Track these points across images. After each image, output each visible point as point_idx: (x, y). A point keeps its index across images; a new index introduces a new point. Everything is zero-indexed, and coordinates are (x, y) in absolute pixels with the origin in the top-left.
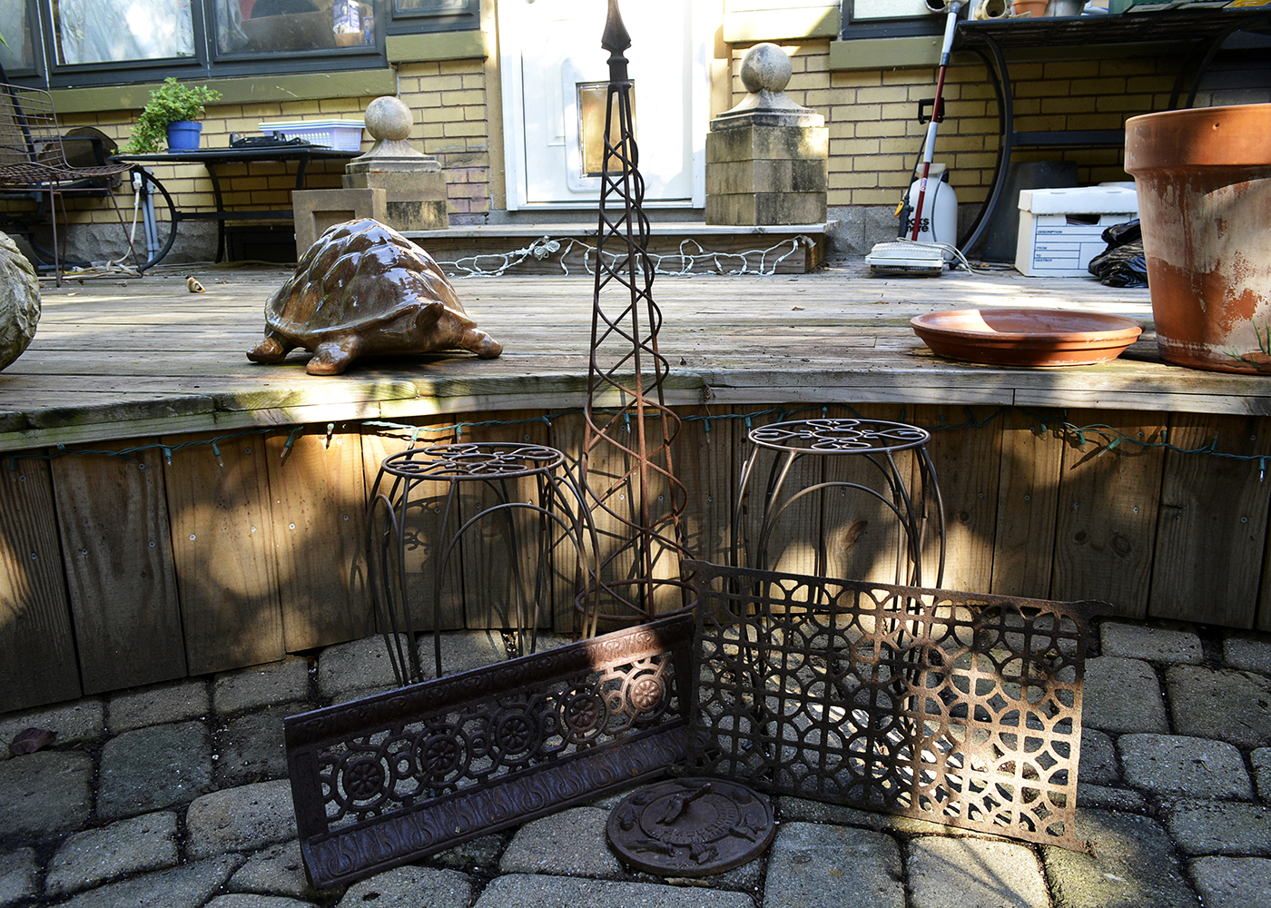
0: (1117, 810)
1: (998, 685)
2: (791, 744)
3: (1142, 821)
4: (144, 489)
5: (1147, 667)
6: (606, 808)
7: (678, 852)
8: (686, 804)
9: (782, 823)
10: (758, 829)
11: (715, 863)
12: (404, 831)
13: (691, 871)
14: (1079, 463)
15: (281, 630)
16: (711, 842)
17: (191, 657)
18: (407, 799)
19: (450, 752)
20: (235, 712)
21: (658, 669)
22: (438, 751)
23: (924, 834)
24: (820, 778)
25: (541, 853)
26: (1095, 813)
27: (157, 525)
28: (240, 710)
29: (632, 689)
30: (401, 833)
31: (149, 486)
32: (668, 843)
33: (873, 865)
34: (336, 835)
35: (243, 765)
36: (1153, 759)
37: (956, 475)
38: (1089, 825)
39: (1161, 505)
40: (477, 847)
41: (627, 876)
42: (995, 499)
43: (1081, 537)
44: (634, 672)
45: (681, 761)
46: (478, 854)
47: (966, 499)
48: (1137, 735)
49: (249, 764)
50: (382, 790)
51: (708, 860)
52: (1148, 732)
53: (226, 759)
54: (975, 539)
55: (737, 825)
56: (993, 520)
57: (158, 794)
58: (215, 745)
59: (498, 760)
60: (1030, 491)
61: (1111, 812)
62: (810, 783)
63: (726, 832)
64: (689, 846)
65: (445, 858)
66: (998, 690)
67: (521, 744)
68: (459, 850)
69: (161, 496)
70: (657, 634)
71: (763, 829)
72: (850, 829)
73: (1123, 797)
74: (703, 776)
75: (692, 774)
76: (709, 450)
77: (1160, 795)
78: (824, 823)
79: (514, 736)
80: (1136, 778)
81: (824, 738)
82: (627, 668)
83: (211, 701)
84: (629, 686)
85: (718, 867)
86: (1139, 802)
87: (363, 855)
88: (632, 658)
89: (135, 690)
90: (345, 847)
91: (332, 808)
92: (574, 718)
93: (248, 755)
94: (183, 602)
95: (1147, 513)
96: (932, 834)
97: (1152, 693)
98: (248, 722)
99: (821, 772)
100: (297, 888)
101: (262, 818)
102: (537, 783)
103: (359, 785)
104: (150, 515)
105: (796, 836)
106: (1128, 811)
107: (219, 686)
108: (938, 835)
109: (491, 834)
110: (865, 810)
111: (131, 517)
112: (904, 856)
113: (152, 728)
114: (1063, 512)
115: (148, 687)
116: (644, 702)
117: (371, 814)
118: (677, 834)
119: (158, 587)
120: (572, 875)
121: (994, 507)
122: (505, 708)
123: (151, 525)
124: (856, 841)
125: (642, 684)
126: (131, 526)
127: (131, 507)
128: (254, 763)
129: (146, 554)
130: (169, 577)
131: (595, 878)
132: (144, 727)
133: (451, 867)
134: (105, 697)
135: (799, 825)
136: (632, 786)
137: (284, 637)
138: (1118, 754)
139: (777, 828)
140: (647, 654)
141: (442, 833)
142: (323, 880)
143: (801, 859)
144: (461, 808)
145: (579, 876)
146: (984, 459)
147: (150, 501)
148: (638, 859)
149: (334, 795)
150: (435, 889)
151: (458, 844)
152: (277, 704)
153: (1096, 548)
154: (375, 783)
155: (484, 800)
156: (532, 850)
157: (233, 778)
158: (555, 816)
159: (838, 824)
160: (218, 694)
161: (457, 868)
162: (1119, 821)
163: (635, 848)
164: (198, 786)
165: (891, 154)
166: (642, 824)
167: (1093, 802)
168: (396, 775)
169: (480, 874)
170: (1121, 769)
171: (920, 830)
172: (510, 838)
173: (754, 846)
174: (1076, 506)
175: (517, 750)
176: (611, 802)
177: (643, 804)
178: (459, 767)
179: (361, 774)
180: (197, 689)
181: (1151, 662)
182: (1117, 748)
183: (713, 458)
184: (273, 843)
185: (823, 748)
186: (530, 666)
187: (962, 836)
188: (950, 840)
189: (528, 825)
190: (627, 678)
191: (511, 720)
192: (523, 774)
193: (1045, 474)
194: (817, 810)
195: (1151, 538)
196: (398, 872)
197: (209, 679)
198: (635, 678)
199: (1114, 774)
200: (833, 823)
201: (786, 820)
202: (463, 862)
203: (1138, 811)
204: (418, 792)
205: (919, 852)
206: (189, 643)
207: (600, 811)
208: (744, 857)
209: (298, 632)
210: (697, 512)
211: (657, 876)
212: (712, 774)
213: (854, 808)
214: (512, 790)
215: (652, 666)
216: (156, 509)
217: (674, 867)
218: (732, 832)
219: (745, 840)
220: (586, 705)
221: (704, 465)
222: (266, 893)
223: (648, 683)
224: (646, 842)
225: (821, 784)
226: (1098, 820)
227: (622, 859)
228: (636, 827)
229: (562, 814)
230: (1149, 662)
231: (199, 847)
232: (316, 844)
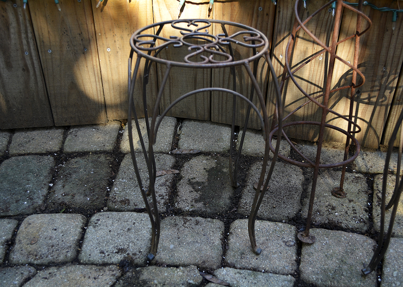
4: (18, 20)
17: (55, 116)
20: (73, 153)
27: (28, 42)
28: (75, 152)
31: (21, 18)
35: (62, 195)
49: (65, 195)
53: (56, 188)
57: (13, 206)
58: (54, 176)
69: (28, 25)
76: (392, 34)
83: (63, 142)
89: (28, 129)
93: (67, 188)
94: (48, 87)
98: (76, 162)
101: (55, 242)
104: (23, 36)
107: (70, 134)
111: (12, 36)
113: (27, 157)
115: (34, 129)
119: (32, 78)
123: (24, 42)
126: (13, 42)
127: (12, 30)
128: (68, 195)
129: (23, 58)
130: (38, 73)
132: (24, 155)
134: (12, 131)
137: (106, 112)
147: (22, 28)
152: (96, 153)
160: (67, 139)
164: (35, 205)
180: (58, 134)
183: (394, 40)
197: (67, 128)
206: (53, 109)
209: (113, 110)
210: (373, 76)
216: (26, 32)
221: (385, 44)
231: (16, 257)
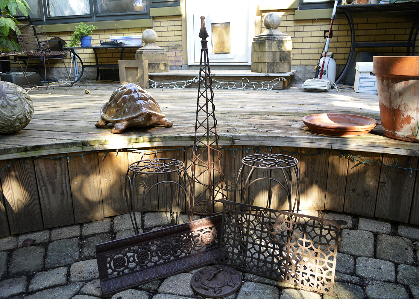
0: (350, 284)
1: (312, 244)
2: (249, 257)
3: (357, 287)
4: (61, 168)
5: (371, 234)
6: (193, 274)
7: (211, 290)
8: (215, 275)
9: (245, 282)
10: (236, 284)
11: (221, 294)
12: (131, 279)
13: (213, 296)
14: (353, 167)
15: (103, 210)
16: (221, 287)
17: (76, 218)
18: (132, 269)
19: (146, 255)
20: (88, 235)
21: (212, 231)
22: (142, 255)
23: (288, 288)
24: (258, 268)
25: (171, 287)
26: (342, 284)
27: (65, 179)
28: (90, 235)
29: (203, 237)
30: (130, 279)
31: (63, 167)
32: (208, 287)
33: (269, 297)
34: (111, 279)
35: (88, 253)
36: (366, 266)
37: (314, 169)
38: (340, 287)
39: (379, 182)
40: (152, 284)
41: (195, 296)
42: (326, 177)
43: (354, 190)
44: (203, 232)
45: (217, 259)
46: (152, 286)
47: (317, 177)
48: (362, 258)
49: (90, 253)
50: (125, 266)
51: (219, 293)
52: (366, 257)
53: (84, 251)
54: (320, 189)
55: (229, 282)
56: (326, 183)
57: (63, 261)
58: (81, 246)
59: (160, 258)
60: (338, 175)
61: (348, 284)
62: (254, 270)
63: (226, 284)
64: (214, 288)
65: (142, 287)
66: (311, 245)
67: (167, 253)
68: (147, 285)
69: (67, 170)
70: (211, 220)
71: (237, 284)
72: (265, 285)
73: (353, 279)
74: (223, 265)
75: (220, 264)
76: (235, 160)
77: (365, 279)
78: (258, 282)
79: (165, 251)
80: (359, 273)
81: (259, 256)
82: (201, 231)
83: (81, 232)
84: (202, 236)
85: (222, 295)
86: (358, 281)
87: (118, 285)
88: (203, 228)
89: (59, 227)
90: (113, 283)
91: (110, 271)
92: (185, 245)
93: (90, 250)
94: (73, 202)
95: (375, 184)
96: (290, 288)
97: (371, 243)
98: (91, 239)
99: (258, 267)
100: (99, 294)
101: (91, 271)
102: (172, 265)
103: (118, 264)
104: (63, 176)
105: (248, 286)
106: (354, 284)
107: (84, 227)
108: (292, 288)
109: (157, 280)
110: (270, 279)
111: (58, 177)
112: (280, 295)
113: (63, 240)
114: (348, 182)
115: (63, 227)
116: (207, 241)
117: (121, 273)
118: (212, 284)
119: (66, 197)
120: (179, 295)
121: (326, 180)
122: (163, 242)
123: (64, 179)
124: (266, 289)
125: (206, 236)
126: (58, 179)
127: (58, 174)
128: (92, 253)
129: (62, 188)
130: (69, 195)
131: (185, 296)
132: (61, 239)
133: (144, 290)
134: (50, 229)
135: (249, 283)
136: (202, 267)
137: (104, 212)
138: (355, 263)
139: (242, 283)
140: (208, 226)
141: (142, 279)
142: (106, 292)
143: (248, 294)
144: (148, 272)
145: (181, 295)
146: (323, 164)
147: (63, 172)
148: (198, 291)
149: (110, 267)
150: (138, 297)
151: (147, 283)
152: (101, 233)
153: (358, 194)
154: (123, 264)
155: (155, 270)
156: (168, 286)
157: (85, 257)
158: (177, 275)
159: (262, 283)
160: (83, 230)
161: (145, 290)
162: (349, 287)
163: (198, 288)
164: (75, 259)
165: (314, 48)
166: (202, 280)
167: (343, 280)
168: (129, 262)
169: (152, 293)
170: (355, 269)
171: (286, 286)
172: (162, 282)
173: (234, 289)
174: (352, 181)
175: (166, 255)
176: (194, 272)
177: (203, 273)
178: (148, 260)
179: (118, 261)
180: (77, 228)
181: (373, 232)
182: (355, 262)
183: (236, 162)
184: (94, 279)
185: (259, 259)
186: (170, 230)
187: (299, 289)
188: (295, 290)
189: (168, 278)
190: (201, 234)
191: (165, 246)
192: (168, 262)
193: (343, 170)
194: (256, 278)
195: (376, 192)
196: (128, 291)
197: (81, 225)
198: (204, 234)
199: (352, 271)
200: (260, 283)
201: (246, 281)
202: (148, 289)
203: (356, 284)
204: (136, 267)
205: (285, 294)
206: (75, 214)
207: (191, 274)
208: (230, 293)
209: (108, 211)
211: (203, 297)
212: (225, 265)
213: (267, 278)
214: (164, 267)
215: (210, 230)
216: (65, 174)
217: (208, 295)
218: (228, 285)
219: (231, 287)
220: (188, 242)
221: (233, 164)
222: (90, 295)
223: (208, 235)
224: (201, 286)
225: (258, 270)
226: (342, 287)
227: (194, 291)
228: (200, 281)
229: (179, 275)
230: (372, 232)
231: (73, 279)
232: (104, 281)
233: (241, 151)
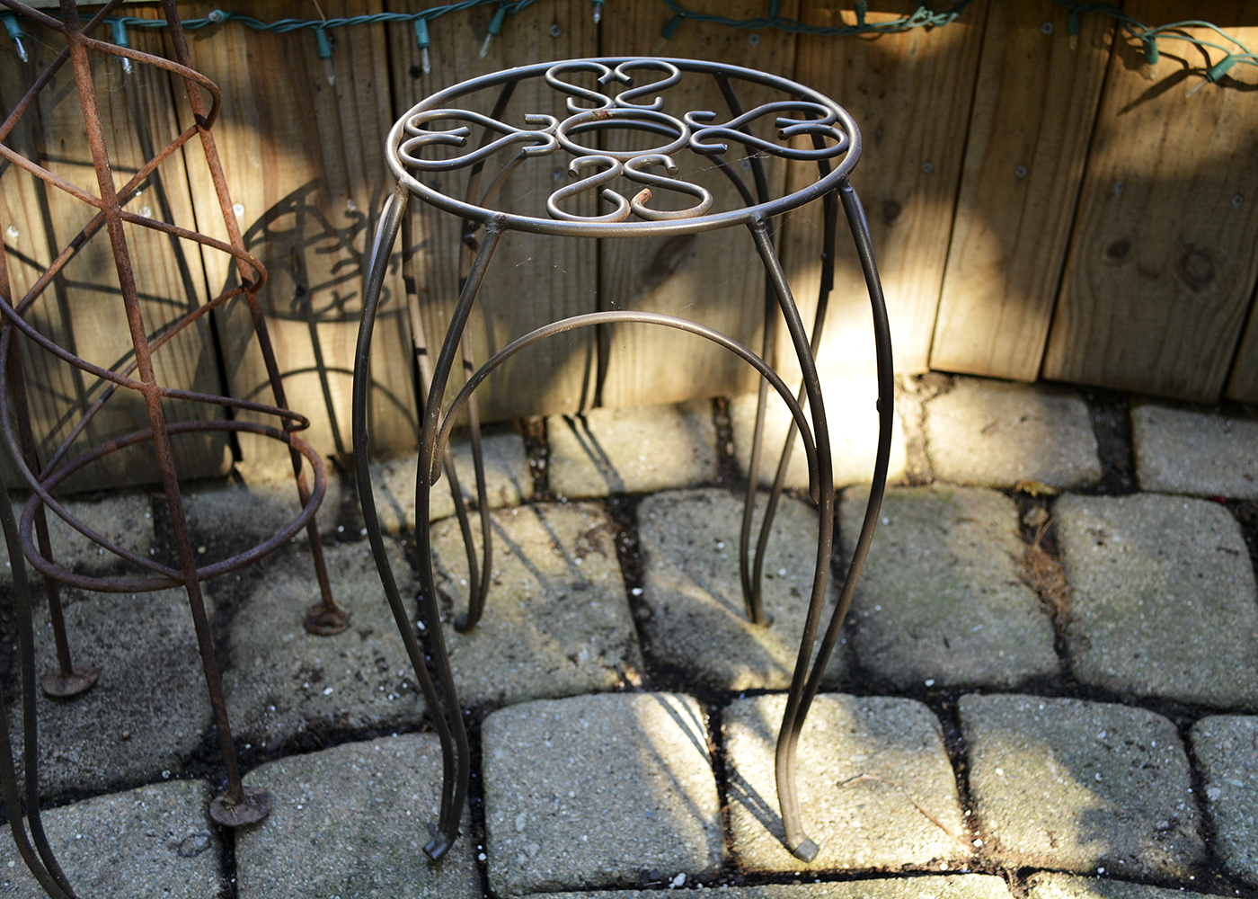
5: (1228, 519)
14: (1138, 102)
42: (955, 174)
43: (1119, 251)
47: (899, 175)
48: (1229, 722)
60: (1028, 157)
80: (1240, 856)
114: (1091, 201)
121: (951, 190)
146: (941, 90)
153: (1147, 273)
170: (1209, 830)
174: (1117, 189)
181: (1232, 504)
182: (1194, 762)
183: (348, 114)
193: (1065, 122)
199: (1196, 845)
230: (1230, 506)
233: (378, 32)
